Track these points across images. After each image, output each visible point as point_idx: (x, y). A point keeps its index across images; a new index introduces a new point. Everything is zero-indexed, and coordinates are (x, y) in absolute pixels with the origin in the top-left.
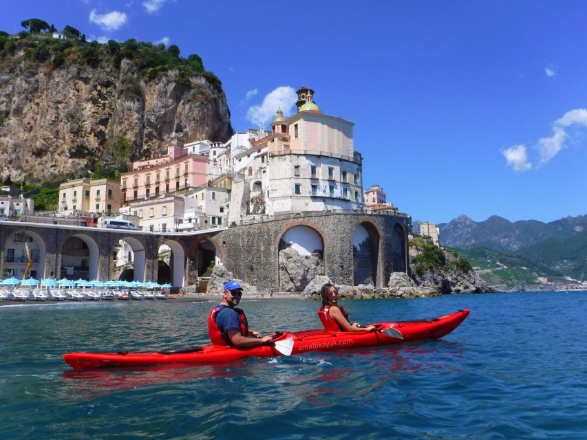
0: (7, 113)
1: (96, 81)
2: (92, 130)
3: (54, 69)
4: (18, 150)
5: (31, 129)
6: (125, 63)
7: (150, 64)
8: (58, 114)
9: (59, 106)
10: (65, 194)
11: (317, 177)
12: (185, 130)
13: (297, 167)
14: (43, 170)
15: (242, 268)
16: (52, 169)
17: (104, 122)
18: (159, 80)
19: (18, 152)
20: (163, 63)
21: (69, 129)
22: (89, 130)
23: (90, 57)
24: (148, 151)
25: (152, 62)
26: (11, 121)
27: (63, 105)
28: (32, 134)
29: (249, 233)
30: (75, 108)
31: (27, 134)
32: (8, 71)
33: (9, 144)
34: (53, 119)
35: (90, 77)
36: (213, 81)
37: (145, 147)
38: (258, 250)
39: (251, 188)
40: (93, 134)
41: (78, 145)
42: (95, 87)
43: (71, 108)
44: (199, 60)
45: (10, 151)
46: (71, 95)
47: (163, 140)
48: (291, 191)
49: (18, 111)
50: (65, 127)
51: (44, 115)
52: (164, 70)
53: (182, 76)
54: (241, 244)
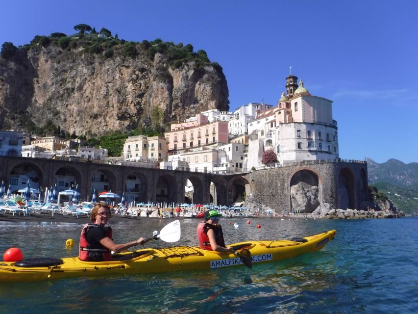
0: (73, 89)
1: (135, 68)
2: (132, 101)
3: (105, 60)
4: (81, 114)
5: (89, 100)
6: (157, 56)
7: (176, 57)
8: (108, 90)
9: (109, 85)
10: (129, 146)
11: (311, 138)
12: (200, 102)
13: (299, 131)
14: (98, 128)
15: (266, 197)
16: (105, 128)
17: (141, 96)
18: (183, 68)
19: (81, 116)
20: (185, 56)
21: (117, 101)
22: (130, 101)
23: (130, 52)
24: (175, 116)
25: (177, 56)
26: (76, 95)
27: (112, 84)
28: (90, 104)
29: (270, 174)
30: (120, 86)
31: (86, 104)
32: (72, 61)
33: (75, 110)
34: (105, 94)
35: (130, 65)
36: (218, 68)
37: (173, 114)
38: (276, 186)
39: (265, 145)
40: (133, 104)
41: (122, 112)
42: (134, 72)
43: (118, 86)
44: (205, 53)
45: (75, 115)
46: (117, 78)
47: (185, 109)
48: (294, 147)
49: (80, 88)
50: (114, 100)
51: (99, 90)
52: (186, 61)
53: (198, 65)
54: (265, 182)
